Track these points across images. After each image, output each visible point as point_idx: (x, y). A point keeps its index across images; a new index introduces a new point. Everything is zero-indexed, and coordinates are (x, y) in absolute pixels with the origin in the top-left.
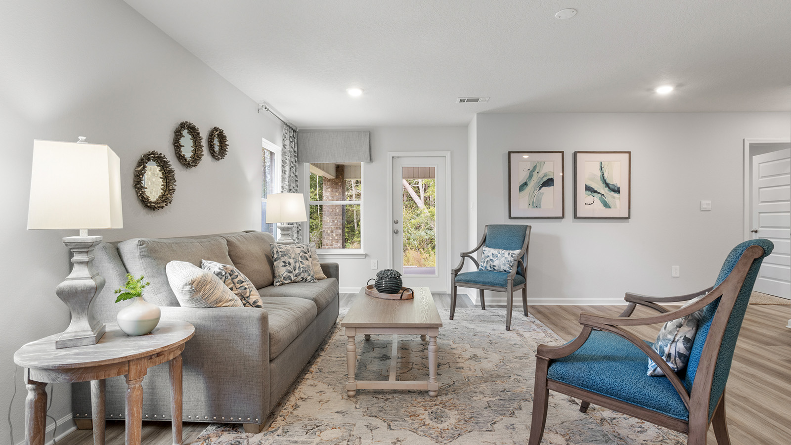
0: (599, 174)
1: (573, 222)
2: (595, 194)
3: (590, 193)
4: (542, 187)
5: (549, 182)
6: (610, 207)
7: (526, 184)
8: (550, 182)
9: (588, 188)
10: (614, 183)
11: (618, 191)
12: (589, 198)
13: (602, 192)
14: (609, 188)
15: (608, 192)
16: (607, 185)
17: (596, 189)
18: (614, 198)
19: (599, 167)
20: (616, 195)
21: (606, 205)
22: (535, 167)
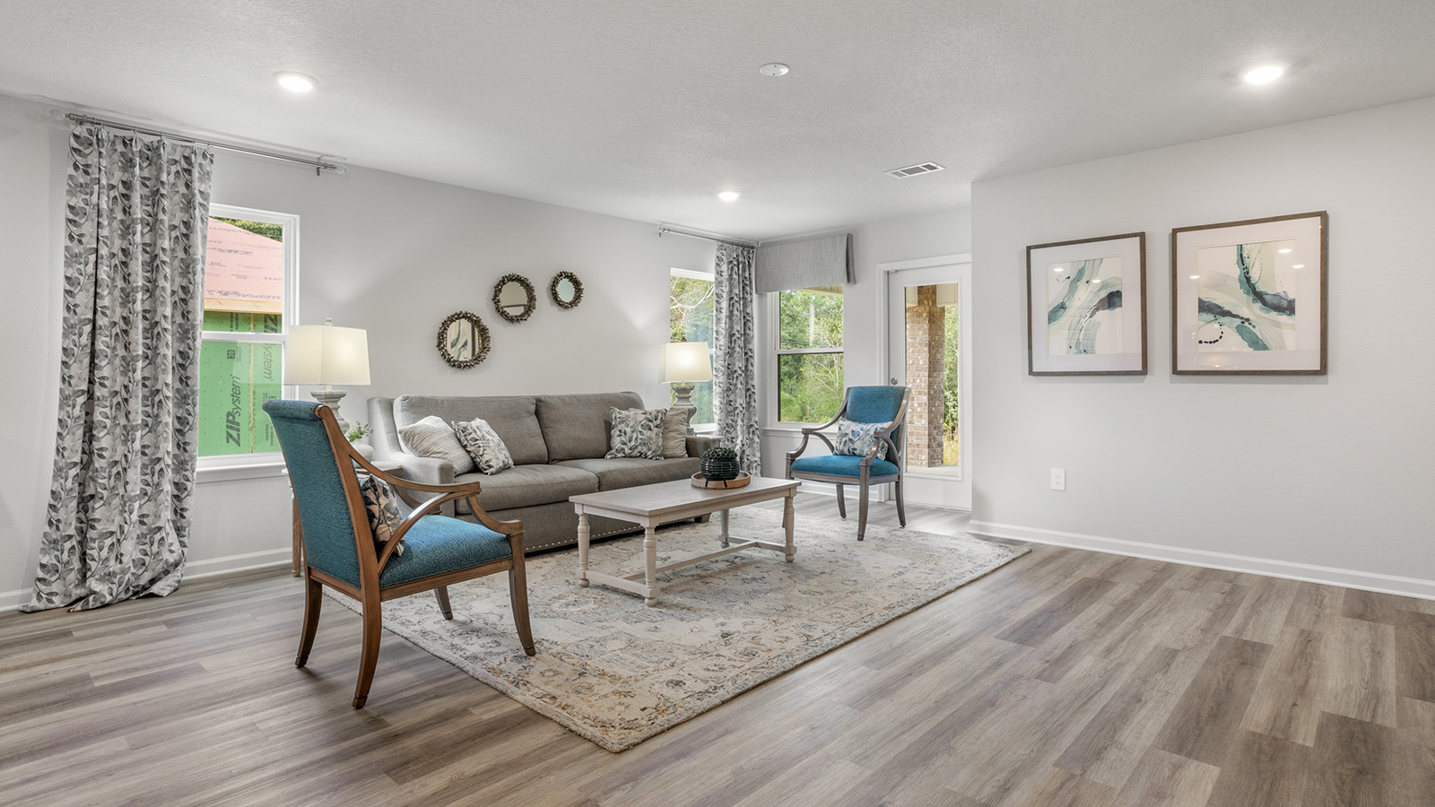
0: (1236, 272)
1: (1171, 382)
2: (1227, 319)
3: (1211, 317)
4: (1097, 309)
5: (1113, 299)
6: (1265, 348)
7: (1062, 307)
8: (1116, 299)
9: (1205, 307)
10: (1279, 290)
11: (1288, 308)
12: (1212, 329)
13: (1245, 313)
14: (1264, 303)
15: (1262, 313)
16: (1259, 296)
17: (1227, 308)
18: (1278, 325)
19: (1235, 257)
20: (1283, 318)
21: (1257, 344)
22: (1081, 272)
